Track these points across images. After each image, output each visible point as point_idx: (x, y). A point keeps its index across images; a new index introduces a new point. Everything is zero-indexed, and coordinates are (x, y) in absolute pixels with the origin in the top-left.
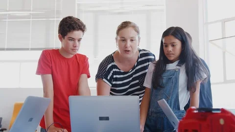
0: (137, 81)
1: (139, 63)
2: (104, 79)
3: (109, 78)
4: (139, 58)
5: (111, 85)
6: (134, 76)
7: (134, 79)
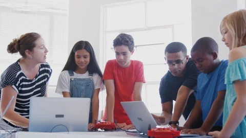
0: (39, 89)
1: (41, 73)
2: (13, 86)
3: (17, 85)
4: (40, 68)
5: (18, 92)
6: (37, 84)
7: (37, 87)
